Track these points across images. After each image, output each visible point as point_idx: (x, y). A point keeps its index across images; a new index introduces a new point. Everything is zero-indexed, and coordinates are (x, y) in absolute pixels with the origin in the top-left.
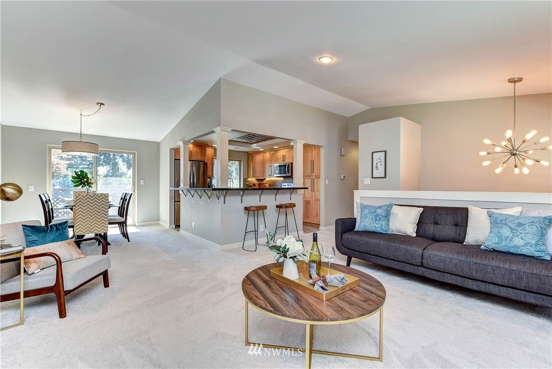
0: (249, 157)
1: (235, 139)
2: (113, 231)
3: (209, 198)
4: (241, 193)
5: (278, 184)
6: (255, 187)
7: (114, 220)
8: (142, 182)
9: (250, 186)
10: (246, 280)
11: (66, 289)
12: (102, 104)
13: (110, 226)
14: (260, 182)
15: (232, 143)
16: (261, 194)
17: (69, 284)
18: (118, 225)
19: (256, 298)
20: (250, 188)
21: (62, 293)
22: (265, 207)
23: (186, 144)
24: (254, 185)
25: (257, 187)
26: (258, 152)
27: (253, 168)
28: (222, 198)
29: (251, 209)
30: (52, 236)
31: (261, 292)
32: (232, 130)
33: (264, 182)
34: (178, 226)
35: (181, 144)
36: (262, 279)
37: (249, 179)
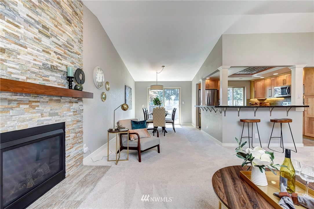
0: (252, 83)
1: (239, 73)
2: (168, 126)
3: (216, 112)
4: (239, 109)
5: (279, 103)
6: (257, 105)
7: (169, 121)
8: (183, 103)
9: (252, 105)
10: (218, 172)
11: (141, 150)
12: (164, 66)
13: (166, 124)
14: (262, 102)
15: (235, 76)
16: (256, 111)
17: (143, 148)
18: (171, 124)
19: (218, 189)
20: (252, 106)
21: (140, 152)
22: (259, 121)
23: (204, 80)
24: (256, 104)
25: (259, 105)
26: (259, 80)
27: (255, 92)
28: (223, 112)
29: (246, 121)
30: (140, 126)
31: (225, 186)
32: (231, 67)
33: (265, 101)
34: (200, 127)
35: (201, 81)
36: (232, 176)
37: (251, 100)
